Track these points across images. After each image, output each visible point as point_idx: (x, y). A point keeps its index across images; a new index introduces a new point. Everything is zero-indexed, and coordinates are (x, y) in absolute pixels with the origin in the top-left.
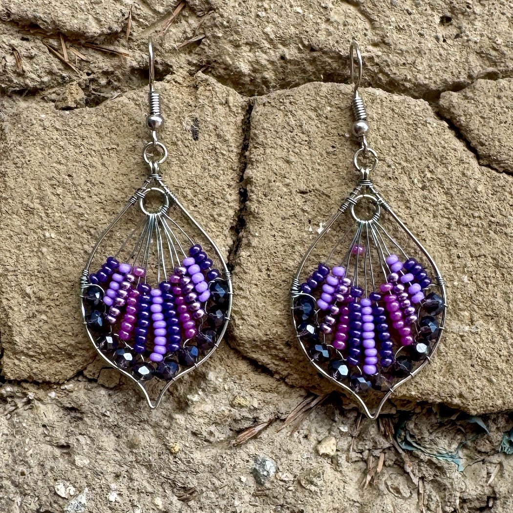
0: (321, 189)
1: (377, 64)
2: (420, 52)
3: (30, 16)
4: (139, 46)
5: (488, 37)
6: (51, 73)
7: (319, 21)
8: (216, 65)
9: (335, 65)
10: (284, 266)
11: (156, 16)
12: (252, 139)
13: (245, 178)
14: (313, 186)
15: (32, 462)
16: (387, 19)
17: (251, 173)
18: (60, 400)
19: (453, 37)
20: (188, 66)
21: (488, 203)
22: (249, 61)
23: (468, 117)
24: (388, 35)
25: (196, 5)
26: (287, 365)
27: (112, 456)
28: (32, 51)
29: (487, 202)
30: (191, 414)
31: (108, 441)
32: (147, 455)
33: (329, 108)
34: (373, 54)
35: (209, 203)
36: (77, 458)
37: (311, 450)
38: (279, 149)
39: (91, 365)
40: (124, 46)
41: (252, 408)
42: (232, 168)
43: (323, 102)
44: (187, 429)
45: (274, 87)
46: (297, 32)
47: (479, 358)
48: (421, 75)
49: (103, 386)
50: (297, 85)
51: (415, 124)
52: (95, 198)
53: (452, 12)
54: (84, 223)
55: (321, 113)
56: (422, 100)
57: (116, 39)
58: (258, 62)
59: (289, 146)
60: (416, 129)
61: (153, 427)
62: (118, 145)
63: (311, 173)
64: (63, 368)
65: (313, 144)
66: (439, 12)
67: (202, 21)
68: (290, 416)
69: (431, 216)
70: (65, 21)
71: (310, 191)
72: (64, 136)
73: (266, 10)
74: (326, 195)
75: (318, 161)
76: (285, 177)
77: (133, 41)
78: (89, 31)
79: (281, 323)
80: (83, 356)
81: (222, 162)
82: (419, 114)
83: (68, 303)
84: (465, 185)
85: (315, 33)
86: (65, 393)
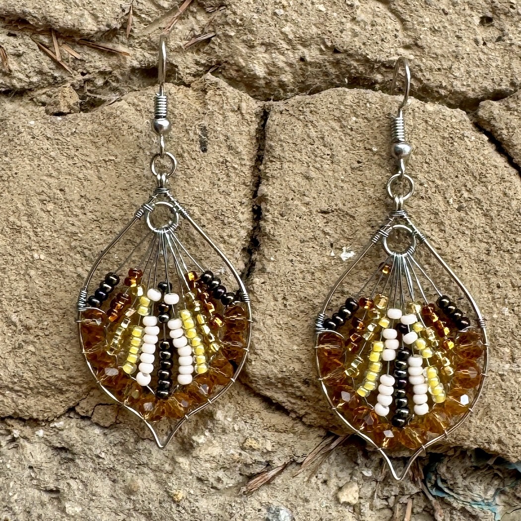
0: (345, 209)
2: (456, 57)
3: (18, 11)
4: (140, 44)
6: (40, 72)
7: (344, 20)
8: (227, 67)
9: (361, 69)
10: (302, 295)
11: (160, 12)
12: (268, 151)
13: (259, 195)
14: (336, 205)
15: (17, 508)
16: (420, 19)
17: (266, 190)
18: (49, 438)
19: (494, 40)
20: (196, 66)
22: (265, 64)
23: (511, 130)
24: (421, 37)
26: (305, 403)
27: (108, 504)
28: (20, 48)
30: (197, 458)
31: (103, 486)
32: (146, 502)
33: (354, 119)
35: (219, 222)
36: (67, 505)
37: (330, 498)
38: (298, 164)
39: (85, 401)
40: (123, 43)
41: (265, 451)
42: (244, 184)
43: (348, 111)
44: (191, 474)
45: (292, 91)
46: (319, 32)
48: (458, 82)
49: (97, 424)
50: (318, 90)
51: (451, 138)
52: (90, 216)
53: (494, 12)
54: (78, 243)
55: (345, 123)
56: (458, 110)
57: (114, 36)
58: (274, 65)
59: (310, 160)
60: (451, 143)
61: (154, 471)
62: (116, 156)
63: (333, 191)
64: (53, 404)
65: (336, 158)
66: (479, 12)
67: (212, 18)
68: (307, 459)
69: (469, 239)
70: (58, 17)
72: (56, 146)
73: (284, 7)
74: (351, 216)
75: (342, 177)
76: (305, 195)
77: (134, 38)
78: (85, 28)
79: (299, 359)
80: (76, 391)
81: (234, 177)
82: (455, 126)
83: (59, 333)
84: (506, 206)
85: (340, 34)
86: (55, 431)
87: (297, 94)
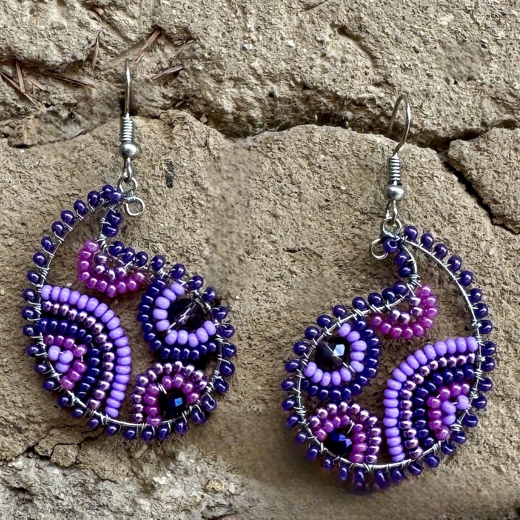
0: (312, 247)
1: (379, 106)
2: (427, 96)
4: (106, 76)
5: (504, 80)
6: (4, 103)
7: (314, 56)
8: (195, 101)
9: (331, 105)
10: (267, 334)
11: (127, 44)
14: (303, 244)
16: (391, 57)
18: (6, 479)
19: (465, 79)
20: (163, 100)
21: (501, 269)
22: (233, 98)
24: (392, 75)
25: (172, 33)
29: (499, 267)
30: (158, 499)
33: (323, 156)
34: (374, 95)
38: (266, 202)
39: (44, 441)
40: (89, 75)
41: (228, 493)
43: (316, 149)
45: (261, 126)
46: (289, 68)
47: (487, 444)
48: (428, 121)
49: (57, 465)
50: (287, 126)
51: (421, 177)
55: (314, 162)
56: (428, 149)
57: (80, 67)
58: (243, 100)
59: (277, 197)
60: (421, 183)
61: (114, 513)
62: (80, 190)
63: (301, 229)
64: (11, 443)
65: (304, 196)
67: (180, 51)
70: (23, 48)
71: (299, 250)
72: (18, 179)
73: (253, 42)
74: (318, 255)
75: (310, 216)
76: (271, 233)
77: (100, 70)
78: (50, 60)
79: (263, 400)
80: (35, 430)
81: (200, 214)
82: (424, 166)
83: (19, 370)
84: (475, 247)
85: (309, 70)
86: (12, 471)
87: (266, 130)
